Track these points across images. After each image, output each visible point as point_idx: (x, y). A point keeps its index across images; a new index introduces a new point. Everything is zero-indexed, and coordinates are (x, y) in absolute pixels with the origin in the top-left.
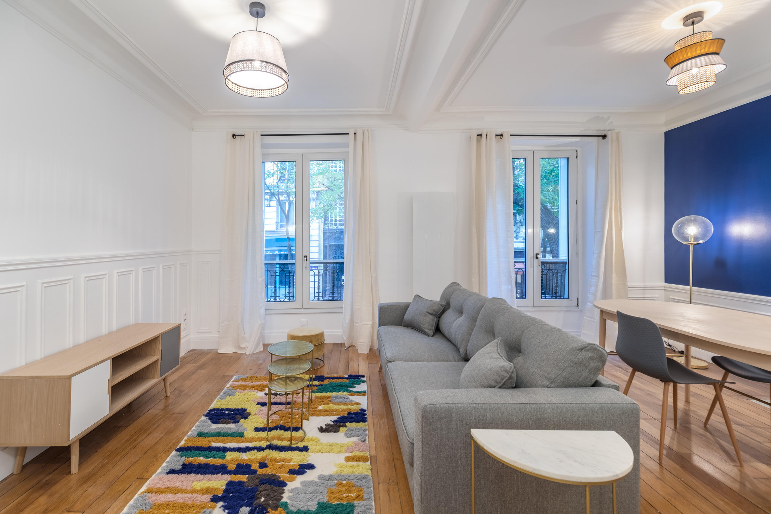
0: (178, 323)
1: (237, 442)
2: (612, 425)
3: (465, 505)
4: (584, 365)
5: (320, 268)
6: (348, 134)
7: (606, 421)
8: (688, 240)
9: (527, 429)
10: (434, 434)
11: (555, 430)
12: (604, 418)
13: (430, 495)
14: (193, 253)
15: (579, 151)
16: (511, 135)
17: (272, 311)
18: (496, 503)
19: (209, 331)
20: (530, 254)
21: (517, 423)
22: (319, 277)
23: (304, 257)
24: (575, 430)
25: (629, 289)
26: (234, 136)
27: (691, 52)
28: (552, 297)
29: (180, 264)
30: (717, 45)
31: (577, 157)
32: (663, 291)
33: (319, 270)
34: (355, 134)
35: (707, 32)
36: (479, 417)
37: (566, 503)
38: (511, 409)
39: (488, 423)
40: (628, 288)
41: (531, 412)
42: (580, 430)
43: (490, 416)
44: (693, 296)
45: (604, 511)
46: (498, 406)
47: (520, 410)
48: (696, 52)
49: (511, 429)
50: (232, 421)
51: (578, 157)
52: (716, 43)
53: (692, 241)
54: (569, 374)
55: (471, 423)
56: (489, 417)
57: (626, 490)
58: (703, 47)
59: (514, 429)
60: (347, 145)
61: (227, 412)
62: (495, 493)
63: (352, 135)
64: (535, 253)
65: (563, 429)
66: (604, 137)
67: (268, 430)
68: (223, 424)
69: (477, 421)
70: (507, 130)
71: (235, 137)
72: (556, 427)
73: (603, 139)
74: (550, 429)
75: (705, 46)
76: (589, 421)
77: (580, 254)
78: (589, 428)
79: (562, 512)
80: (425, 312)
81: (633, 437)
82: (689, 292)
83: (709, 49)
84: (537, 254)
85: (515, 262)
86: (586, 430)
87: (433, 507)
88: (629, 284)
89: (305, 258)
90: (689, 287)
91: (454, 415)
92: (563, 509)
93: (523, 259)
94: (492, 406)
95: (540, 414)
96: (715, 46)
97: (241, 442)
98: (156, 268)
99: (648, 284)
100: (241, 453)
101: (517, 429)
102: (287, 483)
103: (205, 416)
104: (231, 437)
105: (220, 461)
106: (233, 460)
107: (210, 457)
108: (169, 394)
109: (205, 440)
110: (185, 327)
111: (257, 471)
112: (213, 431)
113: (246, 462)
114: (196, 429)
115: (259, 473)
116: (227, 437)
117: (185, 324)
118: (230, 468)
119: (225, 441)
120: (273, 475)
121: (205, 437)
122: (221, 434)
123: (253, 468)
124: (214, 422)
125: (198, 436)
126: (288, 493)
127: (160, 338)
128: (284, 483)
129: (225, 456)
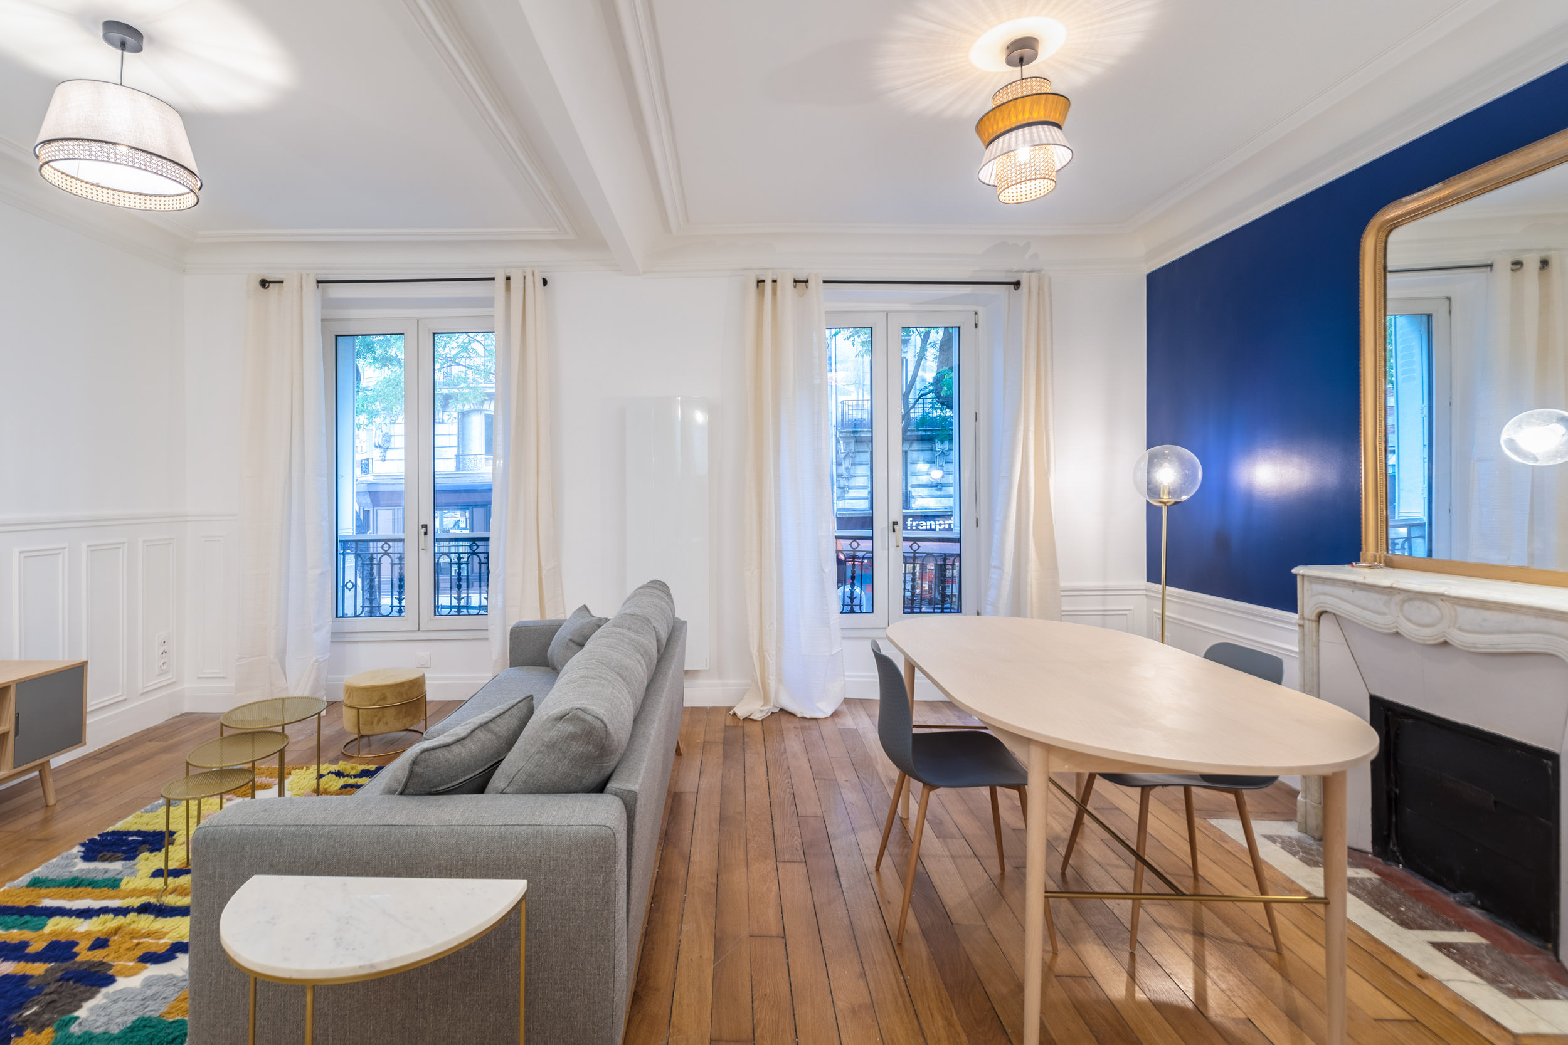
0: (84, 659)
1: (96, 898)
2: (552, 868)
3: (265, 1023)
4: (560, 750)
5: (461, 550)
6: (493, 279)
7: (540, 861)
8: (1160, 495)
9: (388, 876)
10: (209, 884)
11: (440, 877)
12: (538, 855)
13: (200, 1003)
14: (188, 519)
15: (980, 313)
16: (825, 282)
17: (359, 635)
18: (324, 1021)
19: (222, 675)
20: (881, 523)
21: (368, 863)
22: (459, 568)
23: (420, 527)
24: (481, 877)
25: (1062, 593)
26: (264, 283)
27: (1002, 120)
28: (934, 608)
29: (144, 541)
30: (1045, 106)
31: (976, 326)
32: (1145, 599)
33: (460, 554)
34: (508, 279)
35: (1034, 79)
36: (296, 852)
37: (460, 1020)
38: (361, 836)
39: (313, 864)
40: (1062, 591)
41: (399, 842)
42: (490, 878)
43: (318, 850)
44: (1167, 604)
45: (536, 1037)
46: (337, 830)
47: (378, 837)
48: (1010, 120)
49: (357, 875)
50: (124, 856)
51: (980, 326)
52: (1043, 102)
53: (1166, 498)
54: (536, 767)
55: (279, 863)
56: (316, 851)
57: (578, 996)
58: (1020, 108)
59: (362, 875)
60: (489, 302)
61: (130, 838)
62: (322, 1000)
63: (500, 282)
64: (891, 520)
65: (457, 875)
66: (1017, 284)
67: (165, 874)
68: (103, 861)
69: (293, 860)
70: (817, 271)
71: (267, 285)
72: (444, 871)
73: (1015, 289)
74: (431, 877)
75: (1024, 108)
76: (509, 860)
77: (982, 523)
78: (507, 874)
79: (453, 1037)
80: (567, 640)
81: (594, 891)
82: (1161, 596)
83: (1031, 113)
84: (895, 523)
85: (837, 538)
86: (502, 877)
87: (205, 1026)
88: (1063, 584)
89: (424, 530)
90: (1160, 587)
91: (248, 847)
92: (456, 1032)
93: (867, 533)
94: (327, 829)
95: (415, 847)
96: (1042, 107)
97: (104, 899)
98: (67, 549)
99: (1112, 583)
100: (82, 920)
101: (367, 875)
102: (118, 978)
103: (82, 845)
104: (89, 889)
105: (26, 935)
106: (51, 933)
107: (13, 927)
108: (51, 802)
109: (34, 893)
110: (164, 667)
111: (76, 955)
112: (66, 875)
113: (71, 939)
114: (39, 871)
115: (78, 959)
116: (83, 888)
117: (162, 662)
118: (31, 950)
119: (73, 897)
120: (101, 963)
121: (40, 887)
122: (77, 883)
123: (76, 950)
124: (87, 858)
125: (28, 886)
126: (101, 998)
127: (13, 691)
128: (111, 980)
129: (45, 925)
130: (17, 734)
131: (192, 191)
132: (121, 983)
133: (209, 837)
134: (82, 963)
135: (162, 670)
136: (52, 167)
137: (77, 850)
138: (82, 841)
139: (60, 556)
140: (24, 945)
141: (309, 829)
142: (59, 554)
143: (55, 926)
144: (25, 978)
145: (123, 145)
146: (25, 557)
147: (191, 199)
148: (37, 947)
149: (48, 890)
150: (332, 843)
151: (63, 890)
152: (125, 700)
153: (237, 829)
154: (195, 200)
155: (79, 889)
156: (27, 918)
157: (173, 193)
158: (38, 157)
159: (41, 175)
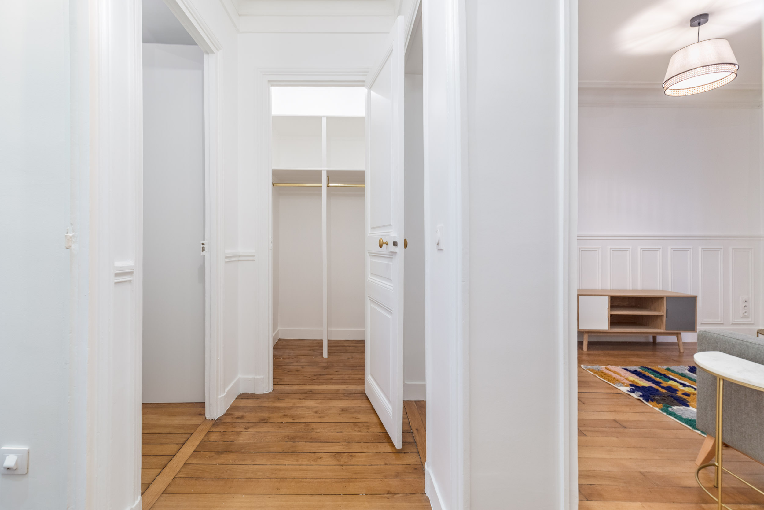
0: (697, 295)
102: (690, 407)
103: (689, 367)
104: (688, 379)
105: (661, 381)
106: (670, 384)
107: (658, 377)
108: (682, 351)
109: (667, 372)
110: (746, 314)
111: (677, 393)
112: (680, 372)
113: (677, 389)
114: (671, 368)
115: (677, 394)
116: (685, 378)
117: (745, 311)
118: (662, 385)
119: (681, 379)
120: (685, 399)
121: (670, 371)
122: (683, 375)
123: (677, 392)
124: (689, 371)
125: (666, 369)
126: (682, 408)
127: (665, 299)
128: (688, 406)
129: (669, 381)
130: (667, 317)
131: (733, 72)
132: (691, 408)
133: (703, 335)
134: (677, 396)
135: (744, 315)
136: (669, 89)
137: (687, 367)
138: (690, 366)
139: (689, 252)
140: (660, 383)
141: (748, 344)
142: (688, 250)
143: (671, 383)
144: (657, 390)
145: (699, 67)
146: (673, 250)
147: (734, 75)
148: (665, 385)
149: (672, 373)
150: (759, 352)
151: (678, 375)
152: (722, 324)
153: (715, 335)
154: (735, 75)
155: (684, 378)
156: (662, 376)
157: (724, 77)
158: (664, 88)
159: (666, 94)
